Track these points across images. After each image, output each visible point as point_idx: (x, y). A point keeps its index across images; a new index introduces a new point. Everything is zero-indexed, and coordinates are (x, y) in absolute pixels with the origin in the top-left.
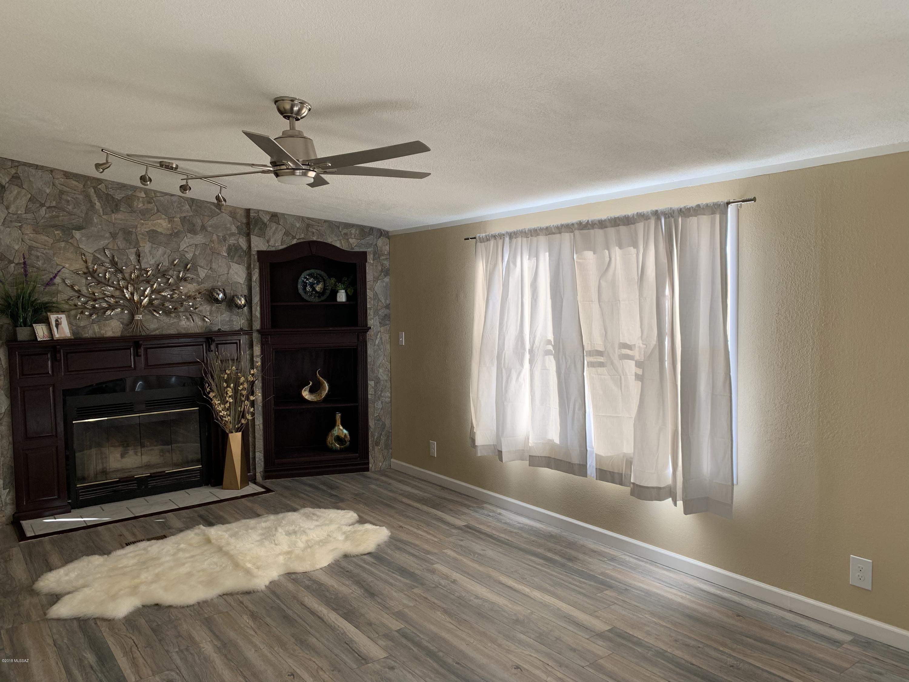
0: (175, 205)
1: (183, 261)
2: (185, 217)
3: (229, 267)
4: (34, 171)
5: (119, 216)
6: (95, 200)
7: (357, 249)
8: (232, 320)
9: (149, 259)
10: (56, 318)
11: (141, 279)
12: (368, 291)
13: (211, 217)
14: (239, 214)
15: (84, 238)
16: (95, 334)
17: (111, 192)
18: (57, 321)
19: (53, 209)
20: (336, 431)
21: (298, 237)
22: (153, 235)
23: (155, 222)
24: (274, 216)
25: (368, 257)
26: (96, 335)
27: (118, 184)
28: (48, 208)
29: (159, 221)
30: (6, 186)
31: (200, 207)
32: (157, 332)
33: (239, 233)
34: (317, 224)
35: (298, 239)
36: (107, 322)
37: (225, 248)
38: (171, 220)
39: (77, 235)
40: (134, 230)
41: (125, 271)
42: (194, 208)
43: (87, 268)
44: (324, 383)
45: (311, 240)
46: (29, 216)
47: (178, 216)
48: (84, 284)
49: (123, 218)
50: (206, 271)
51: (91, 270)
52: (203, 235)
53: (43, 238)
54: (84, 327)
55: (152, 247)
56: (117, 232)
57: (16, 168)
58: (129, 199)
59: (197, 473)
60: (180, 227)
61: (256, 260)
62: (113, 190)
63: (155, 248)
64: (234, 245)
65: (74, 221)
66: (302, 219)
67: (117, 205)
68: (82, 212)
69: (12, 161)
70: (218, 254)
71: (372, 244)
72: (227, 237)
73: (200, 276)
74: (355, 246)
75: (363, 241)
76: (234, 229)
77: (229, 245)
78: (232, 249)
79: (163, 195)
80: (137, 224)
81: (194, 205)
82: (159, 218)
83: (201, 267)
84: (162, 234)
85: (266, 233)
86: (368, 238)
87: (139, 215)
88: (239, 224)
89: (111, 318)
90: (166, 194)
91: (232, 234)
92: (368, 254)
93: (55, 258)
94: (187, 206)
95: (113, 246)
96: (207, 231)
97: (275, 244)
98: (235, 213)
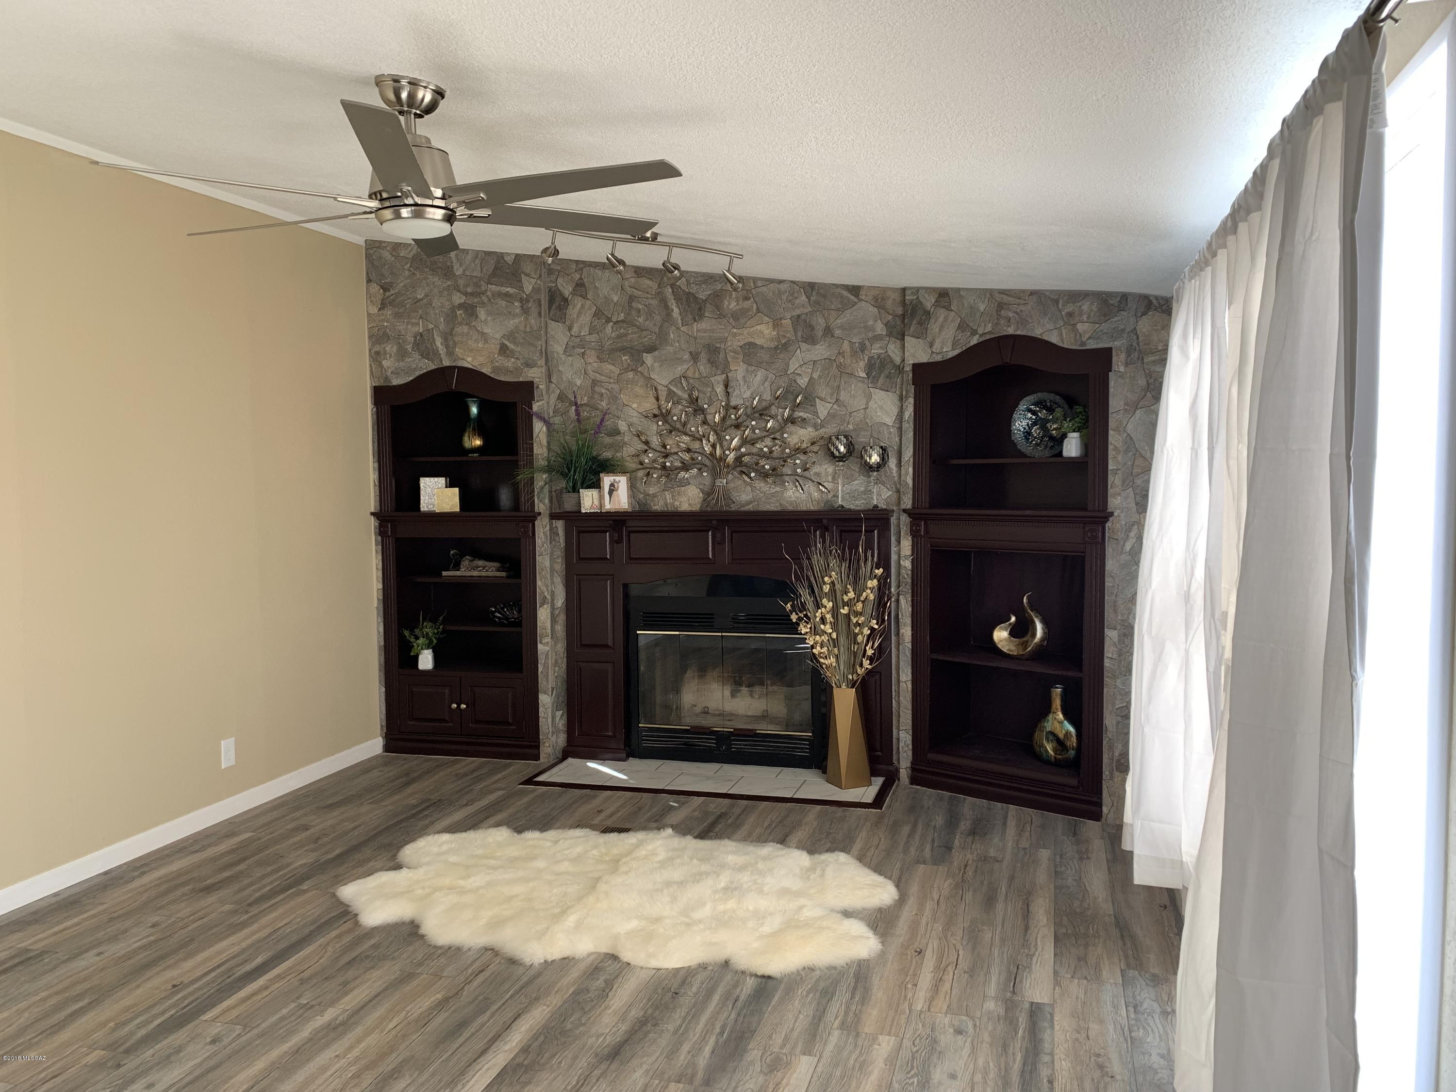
0: (784, 298)
1: (794, 390)
2: (799, 316)
3: (869, 397)
4: (599, 273)
5: (704, 325)
6: (672, 304)
7: (1092, 345)
8: (870, 491)
9: (742, 391)
10: (612, 481)
11: (728, 423)
12: (1111, 432)
13: (841, 310)
14: (891, 300)
15: (656, 364)
16: (666, 505)
17: (694, 289)
18: (612, 485)
19: (621, 324)
20: (1050, 724)
21: (980, 331)
22: (750, 351)
23: (752, 329)
24: (943, 296)
25: (1114, 359)
26: (668, 508)
27: (703, 275)
28: (615, 323)
29: (758, 327)
30: (569, 299)
31: (824, 296)
32: (750, 508)
33: (890, 335)
34: (1018, 301)
35: (981, 336)
36: (683, 488)
37: (862, 364)
38: (777, 324)
39: (648, 359)
40: (723, 346)
41: (708, 410)
42: (814, 298)
43: (659, 407)
44: (1033, 622)
45: (1005, 333)
46: (594, 337)
47: (788, 315)
48: (655, 432)
49: (709, 328)
50: (829, 406)
51: (664, 411)
52: (827, 345)
53: (608, 367)
54: (654, 496)
55: (747, 370)
56: (700, 350)
57: (580, 271)
58: (718, 296)
59: (804, 744)
60: (790, 335)
61: (911, 382)
62: (696, 285)
63: (752, 372)
64: (879, 357)
65: (645, 340)
66: (988, 294)
67: (700, 309)
68: (655, 325)
69: (577, 262)
70: (851, 374)
71: (1123, 330)
72: (867, 343)
73: (820, 415)
74: (1089, 338)
75: (1105, 327)
76: (880, 328)
77: (871, 358)
78: (875, 364)
79: (767, 283)
80: (726, 335)
81: (814, 294)
82: (760, 322)
83: (821, 399)
84: (763, 347)
85: (929, 329)
86: (1116, 319)
87: (731, 320)
88: (890, 317)
89: (686, 483)
90: (771, 281)
91: (877, 338)
92: (1114, 353)
93: (622, 396)
94: (804, 298)
95: (694, 373)
96: (833, 336)
97: (942, 348)
98: (883, 299)
